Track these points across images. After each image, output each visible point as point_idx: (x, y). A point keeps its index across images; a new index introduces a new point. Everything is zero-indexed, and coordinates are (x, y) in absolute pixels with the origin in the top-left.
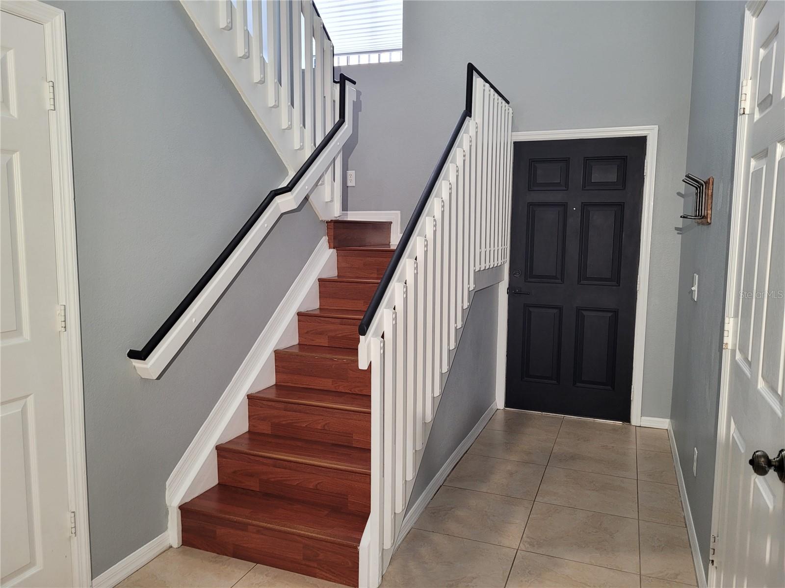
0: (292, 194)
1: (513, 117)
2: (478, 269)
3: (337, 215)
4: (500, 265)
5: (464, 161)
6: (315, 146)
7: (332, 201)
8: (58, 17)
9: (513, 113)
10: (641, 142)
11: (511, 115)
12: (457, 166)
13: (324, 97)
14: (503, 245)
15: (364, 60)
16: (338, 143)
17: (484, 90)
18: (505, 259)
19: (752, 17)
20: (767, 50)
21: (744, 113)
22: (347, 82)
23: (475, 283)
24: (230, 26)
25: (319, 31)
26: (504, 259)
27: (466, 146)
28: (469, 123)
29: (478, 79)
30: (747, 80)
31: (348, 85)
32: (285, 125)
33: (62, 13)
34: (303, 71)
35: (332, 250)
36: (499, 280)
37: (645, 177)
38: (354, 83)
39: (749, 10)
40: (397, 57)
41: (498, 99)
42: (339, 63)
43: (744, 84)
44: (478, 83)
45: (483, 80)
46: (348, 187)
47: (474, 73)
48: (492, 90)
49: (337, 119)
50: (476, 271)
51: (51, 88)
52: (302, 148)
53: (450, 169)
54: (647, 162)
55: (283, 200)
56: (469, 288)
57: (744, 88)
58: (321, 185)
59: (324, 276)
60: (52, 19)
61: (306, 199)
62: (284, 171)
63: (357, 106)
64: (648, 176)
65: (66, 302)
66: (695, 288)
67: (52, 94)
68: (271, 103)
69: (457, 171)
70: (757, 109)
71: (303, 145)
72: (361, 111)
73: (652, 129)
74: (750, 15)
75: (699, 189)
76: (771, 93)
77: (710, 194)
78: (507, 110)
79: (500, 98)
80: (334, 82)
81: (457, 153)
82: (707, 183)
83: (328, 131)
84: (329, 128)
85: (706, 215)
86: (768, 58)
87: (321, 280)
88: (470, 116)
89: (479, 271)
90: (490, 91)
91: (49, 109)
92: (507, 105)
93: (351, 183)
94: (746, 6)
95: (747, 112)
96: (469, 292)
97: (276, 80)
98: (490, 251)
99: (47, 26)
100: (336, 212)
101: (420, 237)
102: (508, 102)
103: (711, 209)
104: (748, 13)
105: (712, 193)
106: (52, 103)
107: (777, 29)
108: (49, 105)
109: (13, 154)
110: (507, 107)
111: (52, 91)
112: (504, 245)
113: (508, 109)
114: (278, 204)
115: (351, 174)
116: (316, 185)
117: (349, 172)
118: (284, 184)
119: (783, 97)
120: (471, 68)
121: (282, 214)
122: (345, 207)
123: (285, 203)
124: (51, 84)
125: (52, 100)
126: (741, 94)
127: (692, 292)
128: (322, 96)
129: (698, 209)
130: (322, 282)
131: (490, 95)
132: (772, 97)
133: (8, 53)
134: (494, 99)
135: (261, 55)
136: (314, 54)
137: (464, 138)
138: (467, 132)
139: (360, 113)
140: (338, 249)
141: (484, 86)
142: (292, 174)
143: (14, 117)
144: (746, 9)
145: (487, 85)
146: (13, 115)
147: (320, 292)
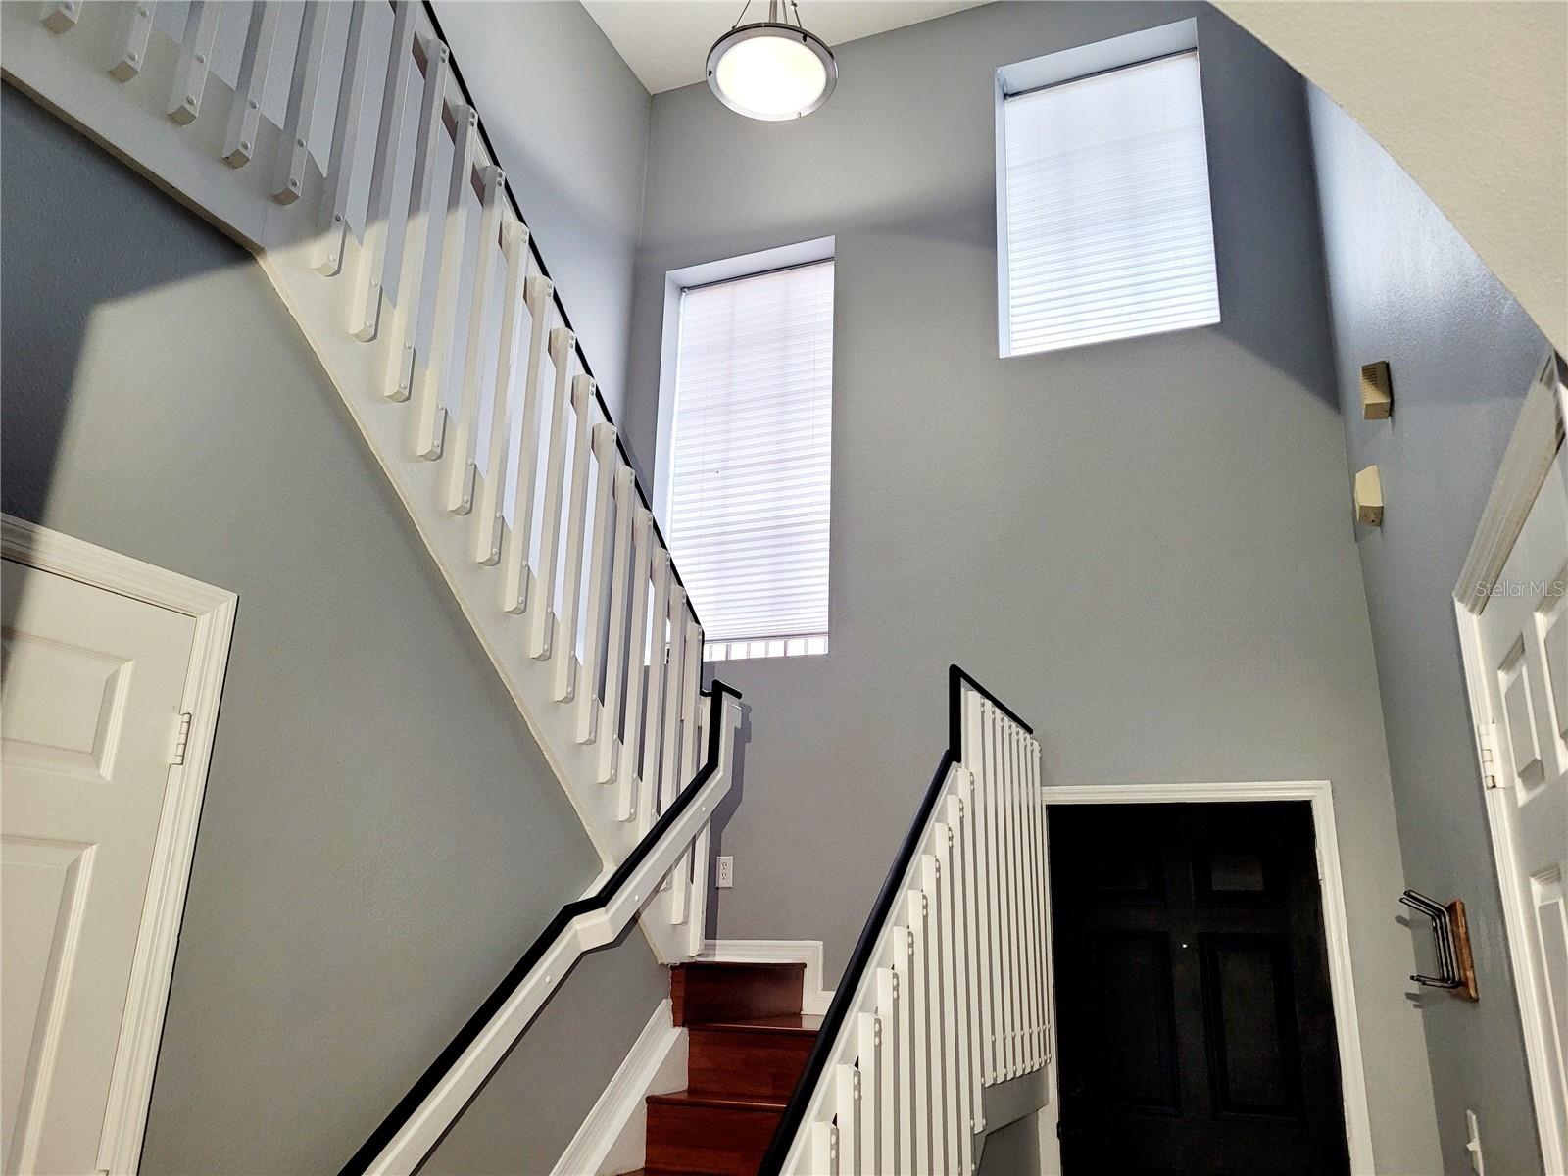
0: (606, 912)
1: (1041, 758)
2: (992, 1082)
3: (693, 953)
4: (1038, 1070)
5: (951, 848)
6: (659, 814)
7: (685, 922)
8: (224, 605)
9: (1040, 751)
10: (1301, 812)
11: (1037, 754)
12: (937, 861)
13: (682, 721)
14: (1041, 1024)
15: (758, 650)
16: (704, 809)
17: (983, 712)
18: (1048, 1056)
19: (1469, 614)
20: (1513, 676)
21: (1494, 786)
22: (725, 694)
23: (985, 1116)
24: (523, 608)
25: (679, 608)
26: (1045, 1054)
27: (953, 819)
28: (958, 775)
29: (970, 692)
30: (1486, 723)
31: (727, 701)
32: (603, 776)
33: (232, 598)
34: (647, 670)
35: (679, 1030)
36: (1038, 1103)
37: (1322, 883)
38: (738, 695)
39: (1461, 600)
40: (819, 647)
41: (1010, 727)
42: (711, 654)
43: (1482, 732)
44: (970, 699)
45: (979, 695)
46: (718, 888)
47: (963, 682)
48: (998, 711)
49: (704, 761)
50: (986, 1085)
51: (185, 725)
52: (632, 818)
53: (923, 865)
54: (1320, 853)
55: (588, 924)
56: (972, 1128)
57: (1484, 738)
58: (666, 890)
59: (659, 1091)
60: (214, 608)
61: (635, 920)
62: (594, 864)
63: (742, 736)
64: (1327, 880)
65: (112, 1165)
66: (1474, 1145)
67: (184, 736)
68: (582, 735)
69: (938, 870)
70: (1518, 782)
71: (635, 812)
72: (749, 741)
73: (1319, 788)
74: (1466, 610)
75: (1437, 921)
76: (1538, 757)
77: (1463, 936)
78: (1029, 744)
79: (1014, 725)
80: (702, 693)
81: (936, 833)
82: (1451, 909)
83: (685, 784)
84: (687, 780)
85: (1463, 980)
86: (1515, 689)
87: (652, 1101)
88: (959, 761)
89: (993, 1084)
90: (993, 713)
91: (171, 762)
92: (1028, 736)
93: (725, 880)
94: (1454, 594)
95: (1500, 783)
96: (974, 1136)
97: (594, 696)
98: (1014, 1038)
99: (203, 621)
100: (692, 946)
101: (866, 1014)
102: (1029, 730)
103: (1472, 967)
104: (1461, 608)
105: (1467, 933)
106: (180, 752)
107: (1520, 643)
108: (172, 755)
109: (83, 849)
110: (1029, 740)
111: (184, 730)
112: (1044, 1023)
113: (1032, 744)
114: (576, 932)
115: (726, 861)
116: (656, 890)
117: (723, 859)
118: (592, 892)
119: (1562, 770)
120: (956, 675)
121: (583, 954)
122: (711, 931)
123: (591, 930)
124: (186, 718)
125: (181, 747)
126: (1482, 750)
127: (1469, 1154)
128: (677, 719)
129: (1444, 962)
130: (656, 1105)
131: (994, 720)
132: (1542, 764)
133: (122, 667)
134: (1003, 727)
135: (573, 652)
136: (668, 639)
137: (949, 803)
138: (953, 791)
139: (747, 745)
140: (691, 1027)
141: (983, 705)
142: (609, 870)
143: (104, 779)
144: (1456, 599)
145: (988, 703)
146: (104, 776)
147: (648, 1130)
